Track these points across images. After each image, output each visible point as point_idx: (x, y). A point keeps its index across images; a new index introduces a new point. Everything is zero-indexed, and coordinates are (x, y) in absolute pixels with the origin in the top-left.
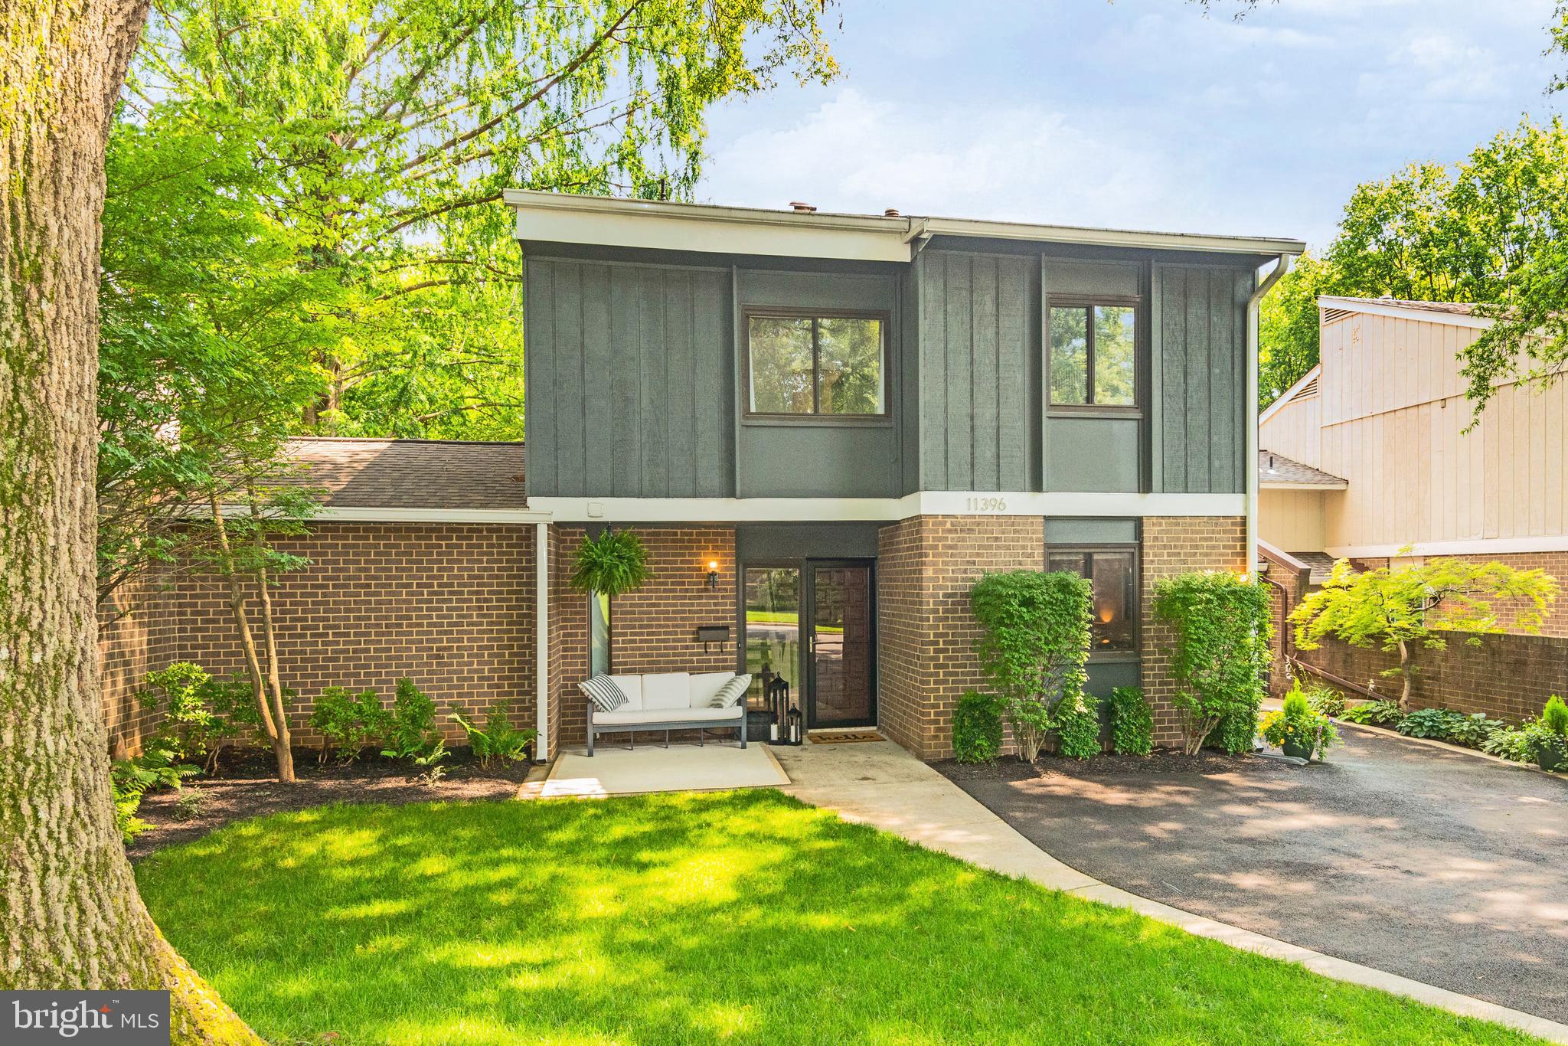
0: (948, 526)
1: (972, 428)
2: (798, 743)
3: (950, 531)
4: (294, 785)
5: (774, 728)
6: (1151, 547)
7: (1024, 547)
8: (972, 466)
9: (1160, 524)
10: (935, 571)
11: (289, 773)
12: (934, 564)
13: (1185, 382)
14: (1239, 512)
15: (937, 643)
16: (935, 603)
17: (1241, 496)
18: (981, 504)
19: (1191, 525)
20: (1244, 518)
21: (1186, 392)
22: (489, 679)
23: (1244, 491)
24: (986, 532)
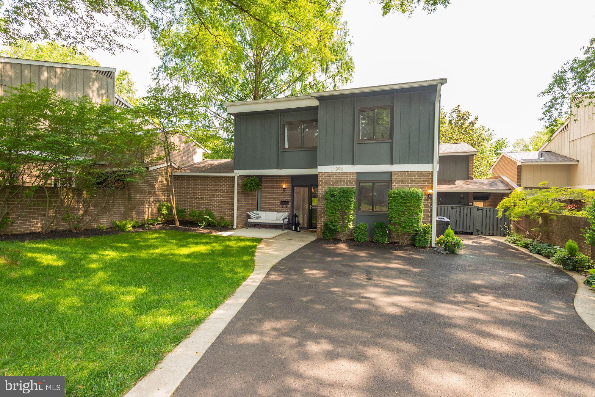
0: (326, 175)
1: (334, 148)
2: (300, 231)
3: (326, 176)
4: (179, 227)
5: (293, 227)
6: (394, 181)
7: (349, 181)
8: (333, 158)
9: (399, 174)
10: (322, 187)
11: (178, 224)
12: (321, 185)
13: (409, 129)
14: (431, 170)
15: (322, 207)
16: (321, 196)
17: (431, 164)
18: (336, 169)
19: (411, 174)
20: (432, 172)
21: (409, 132)
22: (229, 210)
23: (433, 163)
24: (337, 177)
